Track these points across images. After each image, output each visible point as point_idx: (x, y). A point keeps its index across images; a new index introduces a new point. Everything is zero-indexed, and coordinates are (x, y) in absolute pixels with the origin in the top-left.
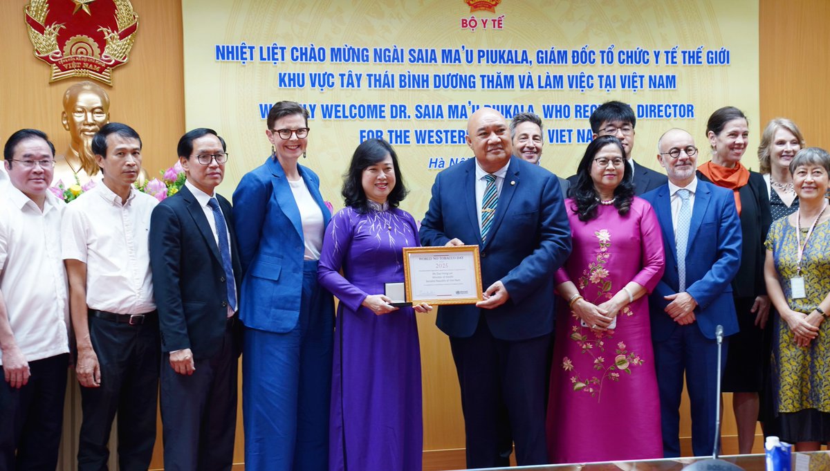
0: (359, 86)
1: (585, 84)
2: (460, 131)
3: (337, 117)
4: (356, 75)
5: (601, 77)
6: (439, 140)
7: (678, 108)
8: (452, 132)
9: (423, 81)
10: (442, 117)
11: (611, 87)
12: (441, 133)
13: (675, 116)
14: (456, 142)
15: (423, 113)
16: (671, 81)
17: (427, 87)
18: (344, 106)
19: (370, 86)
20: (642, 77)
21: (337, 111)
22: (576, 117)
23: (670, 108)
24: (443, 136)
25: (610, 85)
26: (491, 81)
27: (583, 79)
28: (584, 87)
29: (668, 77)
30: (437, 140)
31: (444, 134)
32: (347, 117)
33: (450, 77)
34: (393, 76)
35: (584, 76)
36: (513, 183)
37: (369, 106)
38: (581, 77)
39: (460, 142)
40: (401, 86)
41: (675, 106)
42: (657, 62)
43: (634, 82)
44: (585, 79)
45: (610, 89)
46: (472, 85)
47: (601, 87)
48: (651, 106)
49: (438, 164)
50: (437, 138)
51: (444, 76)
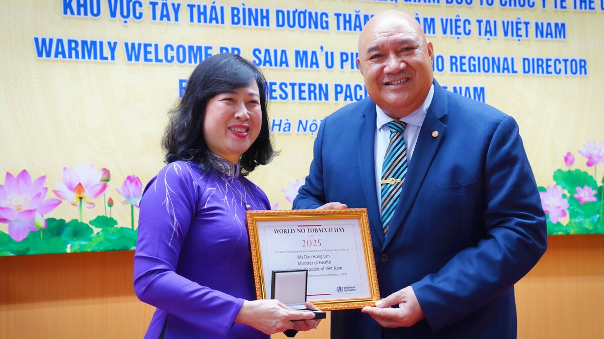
0: (177, 19)
1: (460, 30)
2: (310, 85)
3: (146, 60)
4: (173, 5)
5: (480, 22)
6: (284, 96)
7: (569, 63)
8: (301, 85)
9: (262, 17)
10: (287, 65)
11: (491, 35)
12: (286, 86)
13: (566, 73)
14: (305, 99)
15: (263, 59)
16: (560, 30)
17: (268, 25)
18: (156, 46)
19: (192, 20)
20: (527, 24)
21: (146, 53)
22: (452, 70)
23: (560, 63)
24: (289, 90)
25: (490, 32)
26: (347, 21)
27: (459, 23)
28: (460, 34)
29: (557, 25)
30: (281, 96)
31: (290, 87)
32: (161, 61)
33: (297, 14)
34: (222, 8)
35: (460, 20)
36: (435, 134)
37: (191, 48)
38: (456, 21)
39: (310, 99)
40: (233, 23)
41: (566, 61)
42: (544, 6)
43: (518, 29)
44: (460, 24)
45: (490, 37)
46: (324, 25)
47: (480, 34)
48: (538, 60)
49: (283, 126)
50: (282, 93)
51: (288, 12)
